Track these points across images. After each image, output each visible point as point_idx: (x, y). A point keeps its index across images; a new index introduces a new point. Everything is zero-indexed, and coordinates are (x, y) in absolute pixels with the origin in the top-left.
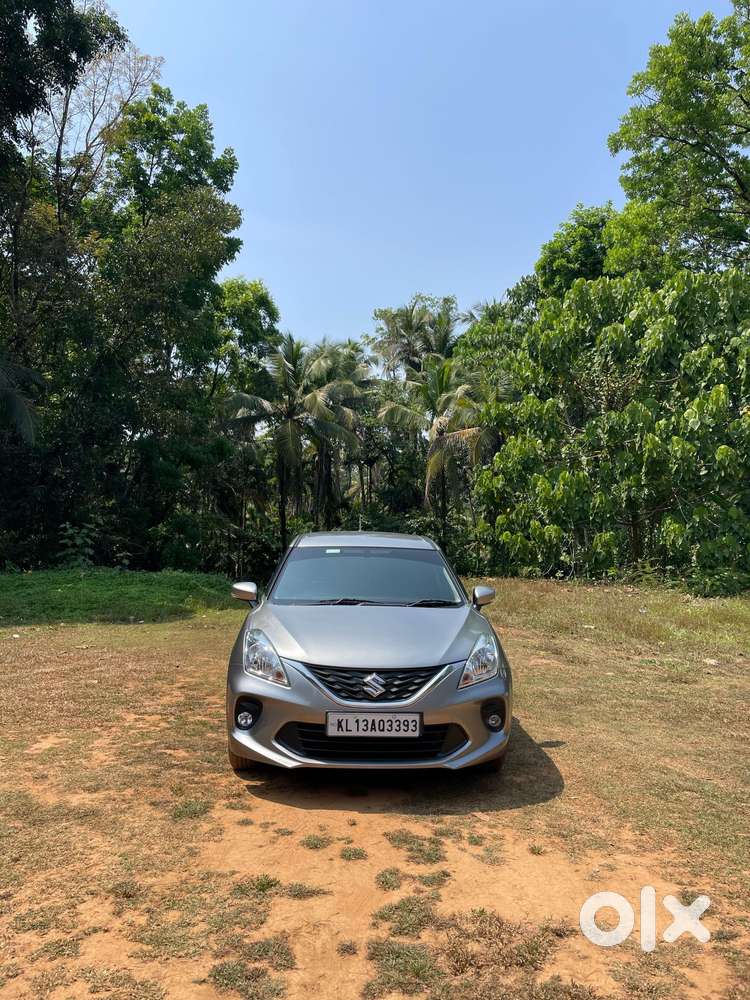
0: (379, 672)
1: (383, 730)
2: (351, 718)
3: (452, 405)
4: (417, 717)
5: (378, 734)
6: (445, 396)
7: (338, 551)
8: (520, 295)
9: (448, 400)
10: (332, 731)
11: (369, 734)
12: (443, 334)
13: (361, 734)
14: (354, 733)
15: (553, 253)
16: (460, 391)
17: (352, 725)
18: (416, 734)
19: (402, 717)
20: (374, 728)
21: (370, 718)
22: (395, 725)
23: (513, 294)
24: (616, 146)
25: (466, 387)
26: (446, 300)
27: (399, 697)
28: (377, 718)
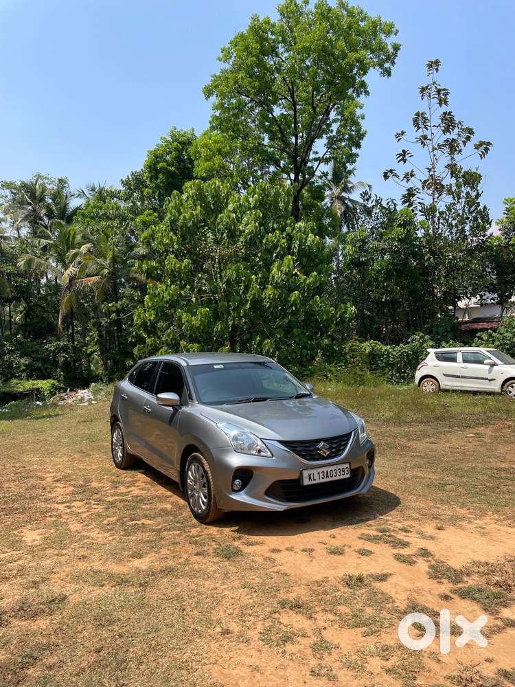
0: (325, 440)
1: (332, 477)
2: (315, 471)
3: (78, 259)
4: (348, 465)
5: (330, 479)
6: (72, 252)
7: (222, 366)
8: (130, 184)
9: (76, 255)
10: (306, 482)
11: (326, 480)
12: (63, 205)
13: (322, 481)
14: (318, 481)
15: (156, 157)
16: (84, 249)
17: (316, 477)
18: (349, 476)
19: (341, 467)
20: (327, 476)
21: (325, 469)
22: (338, 473)
23: (126, 183)
24: (208, 93)
25: (89, 245)
26: (61, 181)
27: (337, 455)
28: (329, 469)
